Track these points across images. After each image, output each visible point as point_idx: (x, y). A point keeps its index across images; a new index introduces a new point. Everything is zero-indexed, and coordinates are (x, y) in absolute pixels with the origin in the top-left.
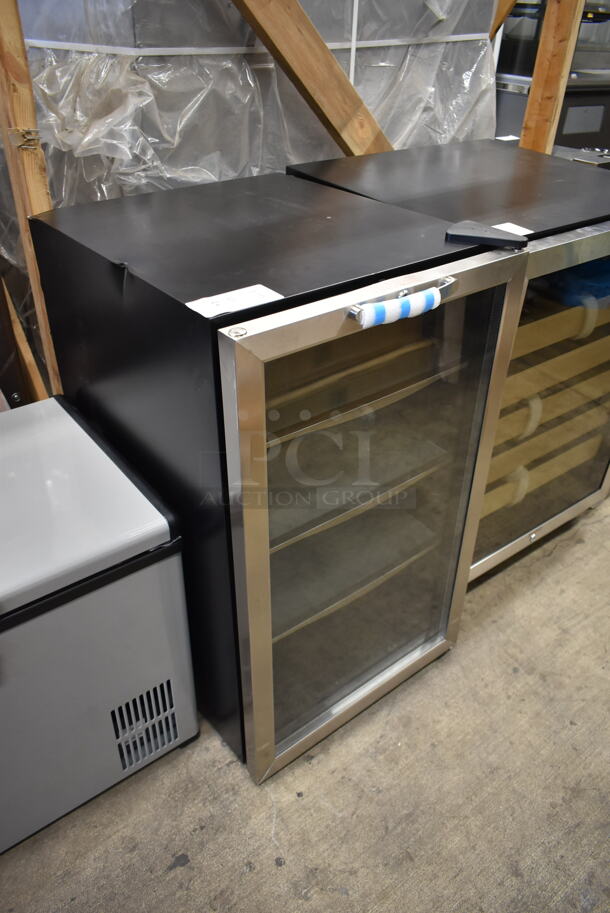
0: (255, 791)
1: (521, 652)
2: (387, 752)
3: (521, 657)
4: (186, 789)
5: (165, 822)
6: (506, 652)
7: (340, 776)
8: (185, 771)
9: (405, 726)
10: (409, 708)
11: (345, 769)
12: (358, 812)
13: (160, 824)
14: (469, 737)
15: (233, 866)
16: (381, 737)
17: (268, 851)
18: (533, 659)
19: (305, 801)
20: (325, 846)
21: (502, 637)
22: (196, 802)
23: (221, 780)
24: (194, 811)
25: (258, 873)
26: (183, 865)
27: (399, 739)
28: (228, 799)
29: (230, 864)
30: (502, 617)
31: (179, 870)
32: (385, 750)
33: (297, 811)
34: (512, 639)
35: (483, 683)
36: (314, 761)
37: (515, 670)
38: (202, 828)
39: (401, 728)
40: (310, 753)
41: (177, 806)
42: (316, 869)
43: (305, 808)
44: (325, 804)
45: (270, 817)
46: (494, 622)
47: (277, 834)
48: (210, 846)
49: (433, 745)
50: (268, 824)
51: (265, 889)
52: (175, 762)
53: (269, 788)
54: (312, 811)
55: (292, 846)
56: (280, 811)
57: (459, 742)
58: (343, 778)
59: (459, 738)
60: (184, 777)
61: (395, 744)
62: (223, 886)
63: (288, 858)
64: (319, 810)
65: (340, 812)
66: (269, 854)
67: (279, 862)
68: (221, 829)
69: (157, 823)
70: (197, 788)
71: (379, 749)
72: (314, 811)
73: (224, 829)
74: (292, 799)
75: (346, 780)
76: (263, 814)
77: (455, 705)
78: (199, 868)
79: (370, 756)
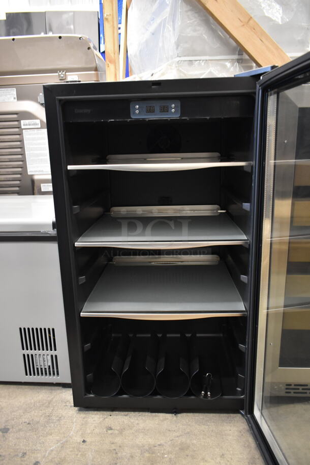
2: (154, 455)
4: (43, 405)
5: (20, 411)
7: (114, 448)
8: (53, 397)
9: (182, 449)
10: (195, 442)
11: (120, 447)
15: (18, 449)
16: (159, 445)
17: (39, 455)
19: (84, 446)
22: (40, 412)
24: (36, 415)
25: (22, 461)
26: (3, 432)
27: (169, 453)
28: (53, 420)
29: (18, 447)
32: (153, 453)
33: (74, 448)
36: (110, 432)
38: (29, 424)
39: (177, 448)
41: (32, 408)
43: (79, 450)
44: (90, 455)
45: (58, 441)
47: (52, 451)
48: (21, 433)
50: (54, 444)
53: (76, 428)
54: (80, 453)
55: (51, 461)
56: (67, 442)
58: (115, 450)
60: (49, 399)
61: (163, 454)
62: (4, 454)
64: (83, 455)
68: (34, 430)
69: (17, 409)
70: (48, 407)
71: (151, 450)
72: (81, 454)
73: (36, 431)
74: (78, 441)
75: (115, 452)
76: (58, 437)
77: (229, 460)
78: (6, 439)
79: (142, 450)
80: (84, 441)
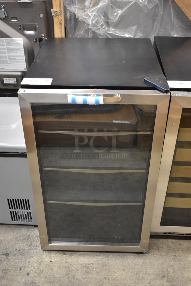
0: (41, 251)
1: (173, 273)
3: (171, 274)
4: (25, 238)
5: (13, 243)
6: (167, 269)
7: (67, 265)
8: (29, 233)
9: (103, 266)
10: (110, 262)
11: (71, 264)
12: (62, 278)
13: (11, 242)
14: (120, 284)
16: (91, 264)
17: (28, 269)
18: (175, 278)
19: (51, 264)
20: (43, 280)
21: (172, 263)
22: (24, 243)
23: (35, 242)
24: (22, 245)
25: (20, 272)
26: (6, 256)
27: (96, 268)
28: (32, 248)
29: (16, 265)
30: (179, 256)
31: (4, 256)
32: (88, 268)
33: (46, 265)
34: (175, 266)
35: (146, 272)
36: (65, 256)
37: (163, 277)
38: (19, 251)
39: (101, 266)
40: (66, 252)
41: (19, 240)
42: (35, 283)
43: (49, 266)
44: (55, 269)
45: (37, 261)
46: (175, 256)
47: (35, 267)
48: (17, 257)
49: (105, 278)
50: (35, 263)
51: (18, 277)
52: (29, 229)
53: (46, 254)
55: (35, 272)
56: (42, 262)
57: (115, 283)
58: (68, 266)
59: (117, 282)
60: (28, 234)
61: (93, 269)
62: (10, 268)
63: (31, 275)
64: (52, 269)
65: (57, 274)
66: (28, 270)
67: (28, 274)
68: (23, 254)
69: (10, 241)
70: (28, 240)
71: (87, 266)
72: (50, 269)
73: (24, 255)
74: (48, 261)
75: (68, 267)
76: (37, 259)
77: (127, 272)
78: (9, 260)
79: (82, 267)
80: (51, 261)
